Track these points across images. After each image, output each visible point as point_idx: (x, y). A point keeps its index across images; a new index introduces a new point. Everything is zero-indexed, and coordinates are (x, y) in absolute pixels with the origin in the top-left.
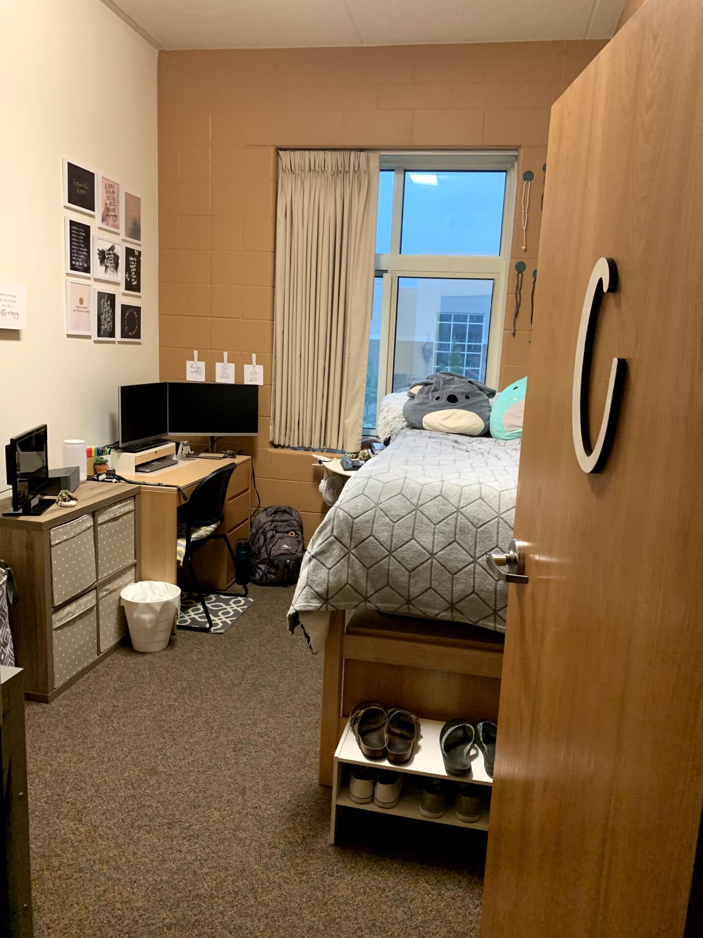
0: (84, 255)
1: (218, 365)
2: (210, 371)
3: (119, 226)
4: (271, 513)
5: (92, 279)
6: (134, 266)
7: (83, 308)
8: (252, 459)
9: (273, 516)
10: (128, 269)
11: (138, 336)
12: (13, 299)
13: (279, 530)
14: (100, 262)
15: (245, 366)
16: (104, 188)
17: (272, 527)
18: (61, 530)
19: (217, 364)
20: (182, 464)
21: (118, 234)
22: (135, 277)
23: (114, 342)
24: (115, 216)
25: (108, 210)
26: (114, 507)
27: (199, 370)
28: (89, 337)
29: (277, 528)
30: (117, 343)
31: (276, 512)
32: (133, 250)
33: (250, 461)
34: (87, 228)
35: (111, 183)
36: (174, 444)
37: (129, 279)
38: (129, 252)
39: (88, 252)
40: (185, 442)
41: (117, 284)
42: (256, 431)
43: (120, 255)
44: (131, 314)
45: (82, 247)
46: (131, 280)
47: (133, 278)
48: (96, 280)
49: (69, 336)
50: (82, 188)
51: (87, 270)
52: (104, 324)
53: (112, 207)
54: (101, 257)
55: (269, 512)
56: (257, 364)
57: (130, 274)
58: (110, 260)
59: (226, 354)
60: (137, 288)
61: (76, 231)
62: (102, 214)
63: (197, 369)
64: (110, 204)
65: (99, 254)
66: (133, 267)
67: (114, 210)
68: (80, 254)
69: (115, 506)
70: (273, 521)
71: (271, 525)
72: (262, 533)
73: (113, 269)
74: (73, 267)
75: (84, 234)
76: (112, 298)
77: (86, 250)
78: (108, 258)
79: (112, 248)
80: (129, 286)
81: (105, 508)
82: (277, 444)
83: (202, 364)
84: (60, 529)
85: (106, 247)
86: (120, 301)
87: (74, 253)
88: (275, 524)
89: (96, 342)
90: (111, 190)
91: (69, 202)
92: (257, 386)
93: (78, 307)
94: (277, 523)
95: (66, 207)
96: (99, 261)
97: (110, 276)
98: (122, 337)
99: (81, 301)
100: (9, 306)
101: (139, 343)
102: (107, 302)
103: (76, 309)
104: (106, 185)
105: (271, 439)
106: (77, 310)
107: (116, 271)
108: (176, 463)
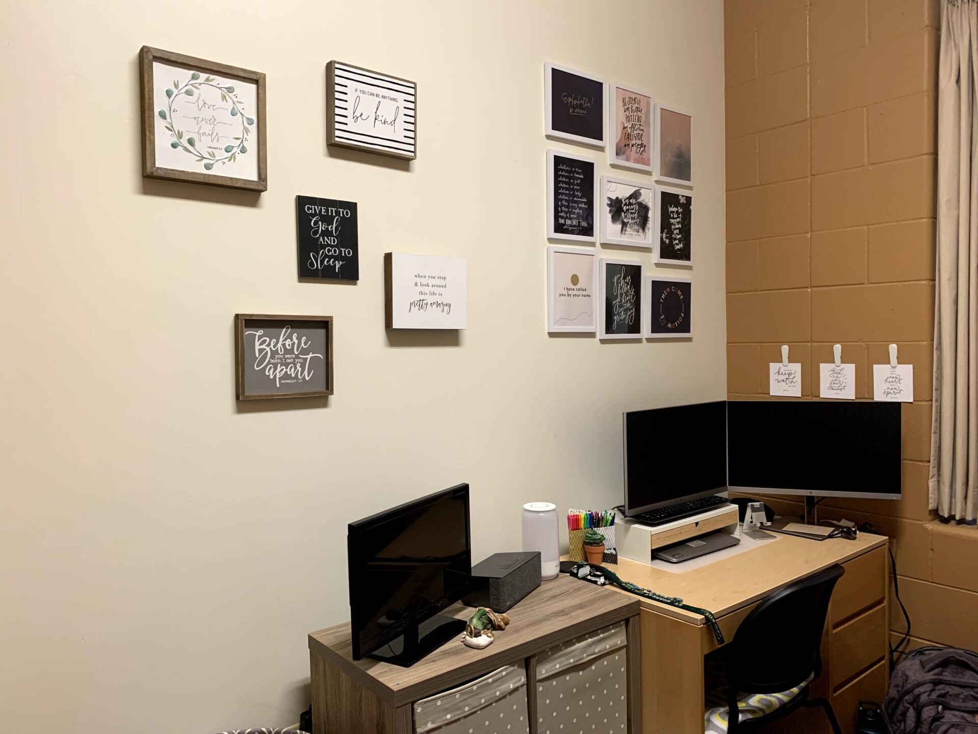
0: (580, 208)
1: (825, 368)
2: (811, 379)
3: (649, 159)
4: (931, 664)
5: (598, 244)
6: (678, 220)
7: (579, 290)
8: (890, 542)
9: (937, 671)
10: (665, 225)
11: (685, 327)
12: (442, 282)
13: (953, 704)
14: (613, 217)
15: (875, 366)
16: (621, 103)
17: (934, 696)
18: (439, 703)
19: (822, 366)
20: (748, 544)
21: (649, 173)
22: (679, 237)
23: (639, 341)
24: (642, 145)
25: (628, 136)
26: (577, 645)
27: (792, 377)
28: (592, 335)
29: (946, 700)
30: (644, 341)
31: (944, 664)
32: (678, 196)
33: (886, 547)
34: (587, 168)
35: (633, 96)
36: (735, 507)
37: (667, 241)
38: (668, 200)
39: (590, 203)
40: (757, 504)
41: (647, 250)
42: (898, 490)
43: (650, 205)
44: (673, 295)
45: (577, 197)
46: (671, 242)
47: (675, 239)
48: (605, 246)
49: (552, 335)
50: (580, 106)
51: (588, 231)
52: (618, 314)
53: (635, 132)
54: (614, 209)
55: (930, 660)
56: (900, 362)
57: (670, 232)
58: (632, 213)
59: (837, 348)
60: (685, 254)
61: (566, 171)
62: (617, 144)
63: (787, 376)
64: (633, 127)
65: (609, 205)
66: (676, 223)
67: (640, 137)
68: (574, 208)
69: (579, 642)
70: (936, 683)
71: (932, 691)
72: (911, 704)
73: (636, 227)
74: (559, 228)
75: (582, 177)
76: (634, 272)
77: (585, 200)
78: (628, 210)
79: (636, 195)
80: (667, 251)
81: (556, 649)
82: (946, 516)
83: (796, 368)
84: (439, 701)
85: (623, 193)
86: (649, 276)
87: (562, 205)
88: (941, 689)
89: (603, 341)
90: (635, 106)
91: (553, 129)
92: (899, 404)
93: (569, 289)
94: (948, 688)
95: (549, 137)
96: (609, 216)
97: (632, 237)
98: (652, 332)
99: (575, 279)
100: (434, 294)
101: (689, 340)
102: (624, 278)
103: (565, 292)
104: (624, 99)
105: (931, 506)
106: (568, 293)
107: (644, 230)
108: (736, 543)
